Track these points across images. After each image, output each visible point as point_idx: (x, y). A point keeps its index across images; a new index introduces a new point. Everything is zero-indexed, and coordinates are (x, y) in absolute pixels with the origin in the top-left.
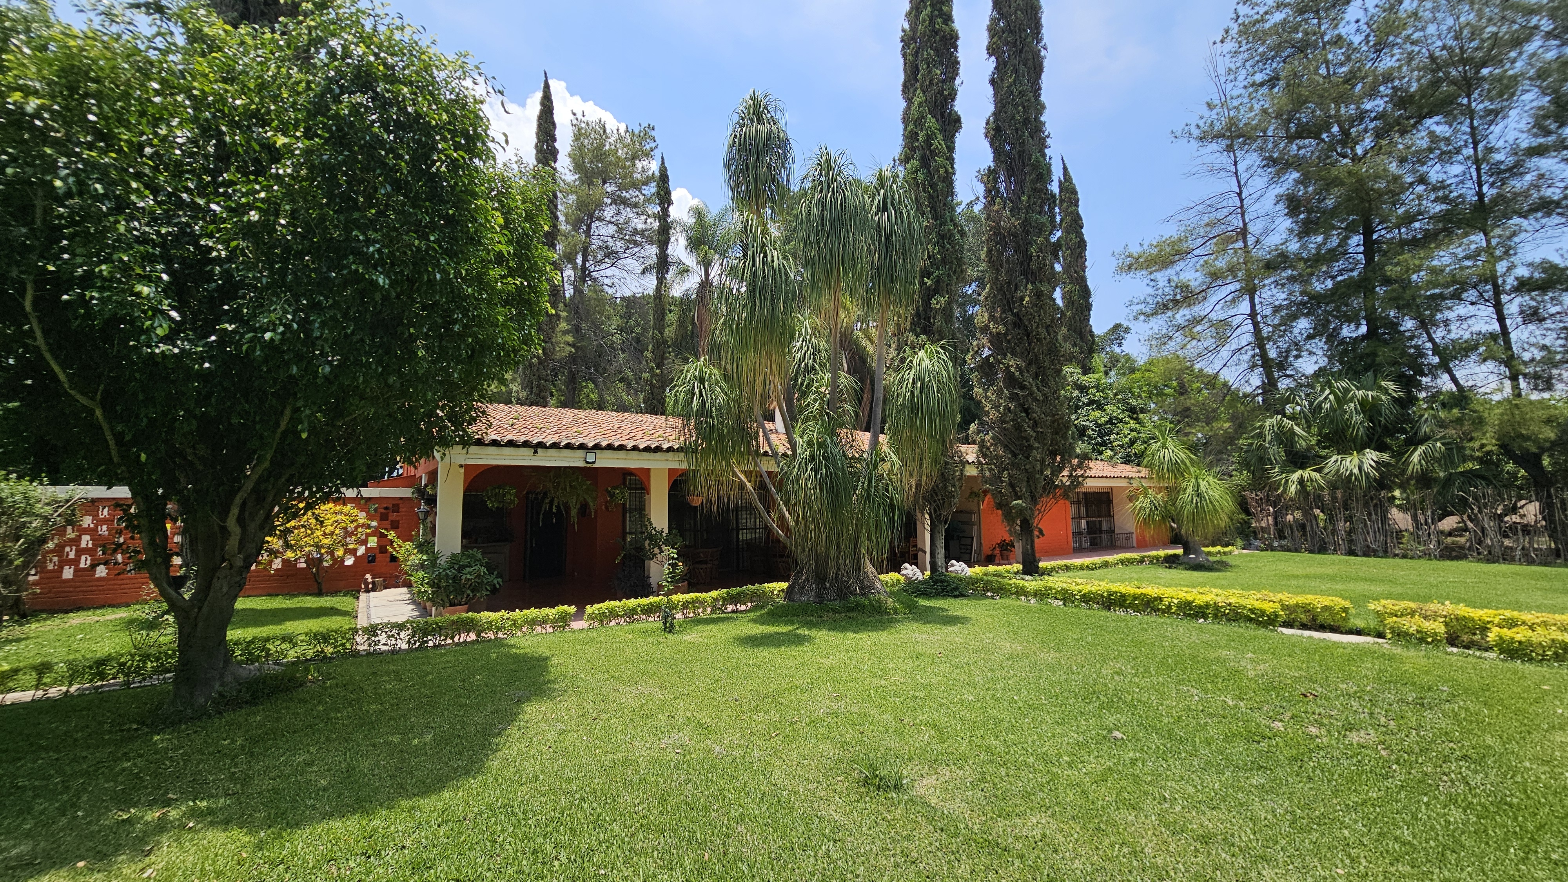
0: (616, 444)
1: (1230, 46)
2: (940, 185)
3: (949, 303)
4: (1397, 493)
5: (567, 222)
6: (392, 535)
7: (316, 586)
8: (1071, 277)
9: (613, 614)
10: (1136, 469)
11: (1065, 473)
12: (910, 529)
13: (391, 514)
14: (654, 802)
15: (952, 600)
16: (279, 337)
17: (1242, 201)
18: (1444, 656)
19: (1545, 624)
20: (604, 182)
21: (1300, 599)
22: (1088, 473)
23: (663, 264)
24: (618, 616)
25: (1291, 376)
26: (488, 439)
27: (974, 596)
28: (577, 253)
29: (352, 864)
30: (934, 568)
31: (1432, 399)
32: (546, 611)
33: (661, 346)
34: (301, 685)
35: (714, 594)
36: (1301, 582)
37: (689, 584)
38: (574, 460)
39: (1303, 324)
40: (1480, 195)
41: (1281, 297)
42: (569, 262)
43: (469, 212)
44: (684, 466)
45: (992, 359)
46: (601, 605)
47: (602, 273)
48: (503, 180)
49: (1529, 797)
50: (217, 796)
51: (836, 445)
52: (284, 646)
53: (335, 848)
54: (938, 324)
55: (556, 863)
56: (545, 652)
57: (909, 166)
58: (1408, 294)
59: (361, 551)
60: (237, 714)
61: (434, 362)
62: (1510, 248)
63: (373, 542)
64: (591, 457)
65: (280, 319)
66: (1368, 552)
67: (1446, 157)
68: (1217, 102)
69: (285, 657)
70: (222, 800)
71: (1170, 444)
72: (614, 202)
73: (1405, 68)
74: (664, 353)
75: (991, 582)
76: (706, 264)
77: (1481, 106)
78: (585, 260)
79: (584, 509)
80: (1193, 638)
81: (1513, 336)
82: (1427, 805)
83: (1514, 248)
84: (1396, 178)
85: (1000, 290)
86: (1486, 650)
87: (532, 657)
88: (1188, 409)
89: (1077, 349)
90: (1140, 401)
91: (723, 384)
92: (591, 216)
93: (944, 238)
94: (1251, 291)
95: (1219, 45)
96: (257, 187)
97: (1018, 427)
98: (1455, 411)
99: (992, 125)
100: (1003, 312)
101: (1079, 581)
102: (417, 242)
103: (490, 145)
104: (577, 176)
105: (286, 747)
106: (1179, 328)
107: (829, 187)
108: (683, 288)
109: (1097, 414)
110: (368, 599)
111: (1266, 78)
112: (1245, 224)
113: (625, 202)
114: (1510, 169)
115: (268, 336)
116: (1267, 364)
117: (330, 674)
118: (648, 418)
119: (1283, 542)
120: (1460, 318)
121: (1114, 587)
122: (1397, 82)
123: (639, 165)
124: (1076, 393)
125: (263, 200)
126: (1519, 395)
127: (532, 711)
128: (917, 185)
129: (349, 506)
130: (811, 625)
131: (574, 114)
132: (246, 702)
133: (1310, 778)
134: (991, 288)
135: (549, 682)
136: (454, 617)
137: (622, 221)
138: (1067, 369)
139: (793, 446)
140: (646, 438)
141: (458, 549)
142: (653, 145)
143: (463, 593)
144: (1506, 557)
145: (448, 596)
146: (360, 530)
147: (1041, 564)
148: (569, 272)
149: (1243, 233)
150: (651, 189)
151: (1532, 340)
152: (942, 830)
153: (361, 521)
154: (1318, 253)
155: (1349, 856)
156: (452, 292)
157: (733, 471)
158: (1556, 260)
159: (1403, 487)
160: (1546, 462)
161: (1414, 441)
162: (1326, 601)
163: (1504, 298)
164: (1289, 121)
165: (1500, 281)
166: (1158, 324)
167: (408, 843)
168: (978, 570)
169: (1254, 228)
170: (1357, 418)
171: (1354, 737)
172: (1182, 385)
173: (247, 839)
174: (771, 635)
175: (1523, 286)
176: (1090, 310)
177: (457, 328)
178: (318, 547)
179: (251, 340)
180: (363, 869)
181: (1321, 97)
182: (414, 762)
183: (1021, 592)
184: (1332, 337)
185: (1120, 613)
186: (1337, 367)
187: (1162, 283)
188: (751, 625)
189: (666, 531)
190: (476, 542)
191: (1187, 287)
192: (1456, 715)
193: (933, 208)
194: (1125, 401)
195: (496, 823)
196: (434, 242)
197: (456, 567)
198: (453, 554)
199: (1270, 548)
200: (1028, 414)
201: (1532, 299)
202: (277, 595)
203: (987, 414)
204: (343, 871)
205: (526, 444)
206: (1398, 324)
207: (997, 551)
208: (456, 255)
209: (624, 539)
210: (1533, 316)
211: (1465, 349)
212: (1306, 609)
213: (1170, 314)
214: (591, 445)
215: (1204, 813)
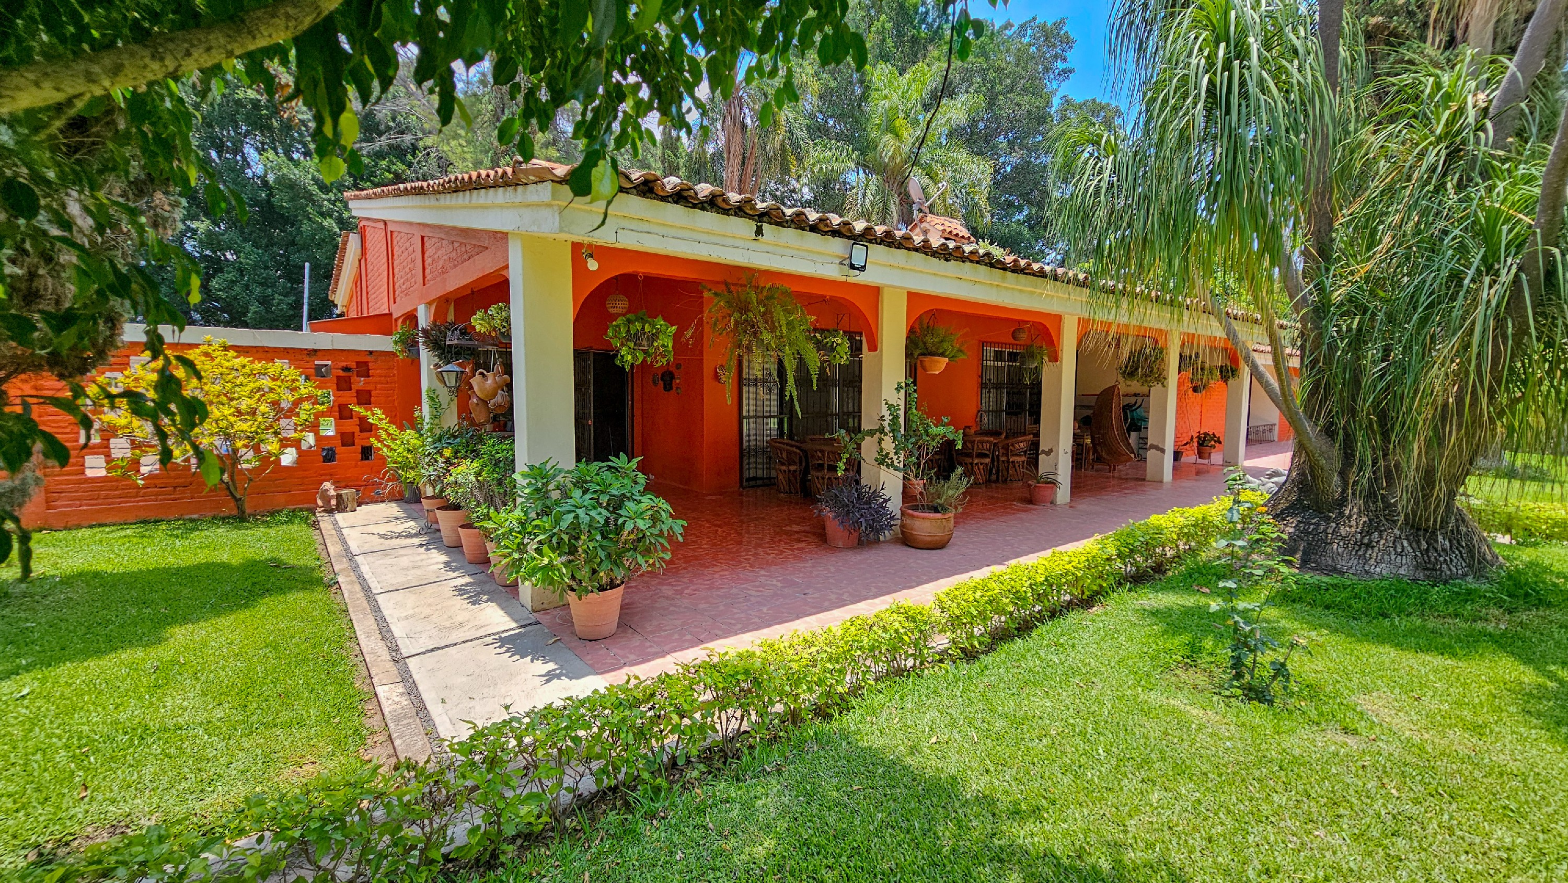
0: (898, 234)
6: (376, 416)
7: (232, 504)
13: (354, 378)
38: (824, 261)
59: (309, 441)
63: (329, 428)
64: (858, 257)
110: (334, 525)
146: (303, 405)
205: (742, 210)
214: (860, 228)
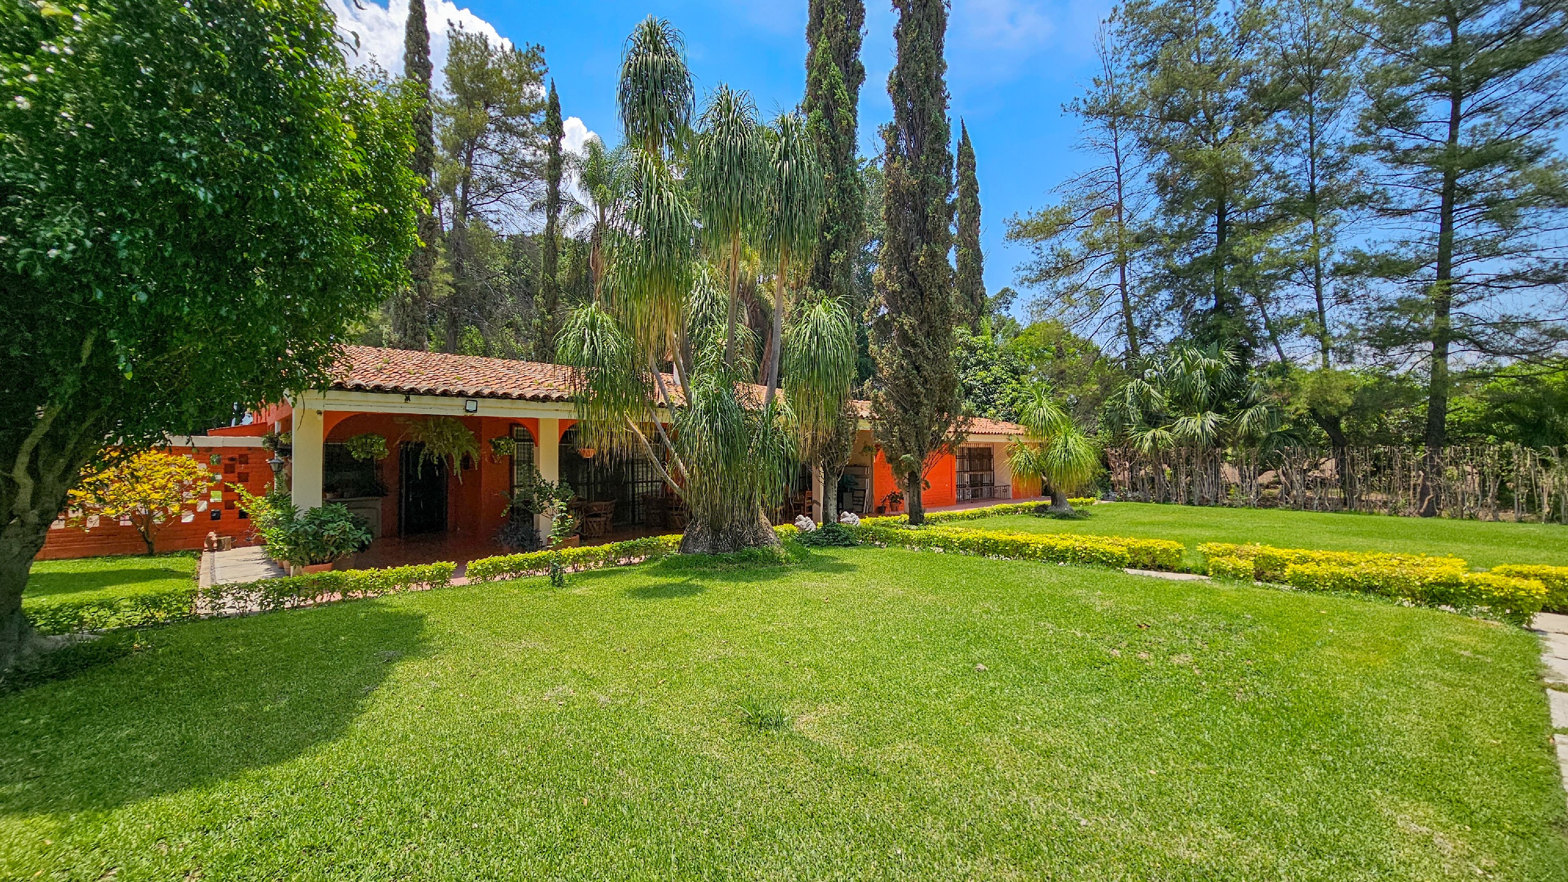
0: (500, 392)
1: (1117, 25)
2: (842, 138)
3: (848, 258)
4: (1229, 451)
5: (444, 147)
6: (239, 488)
7: (145, 546)
8: (965, 240)
9: (497, 569)
10: (1015, 426)
11: (951, 429)
12: (805, 482)
13: (237, 465)
14: (533, 752)
15: (842, 549)
16: (67, 256)
17: (1119, 176)
18: (1251, 589)
19: (1328, 560)
20: (487, 106)
21: (1143, 543)
22: (972, 429)
23: (554, 202)
24: (503, 571)
25: (1151, 344)
26: (350, 384)
27: (864, 546)
28: (456, 183)
29: (186, 841)
30: (826, 519)
31: (1261, 368)
32: (422, 567)
33: (552, 291)
34: (124, 655)
35: (607, 547)
36: (1147, 528)
37: (581, 538)
38: (454, 408)
39: (1164, 296)
40: (1313, 188)
41: (1147, 269)
42: (447, 193)
43: (313, 121)
44: (574, 416)
45: (887, 318)
46: (485, 560)
47: (485, 207)
48: (356, 89)
49: (1300, 702)
50: (13, 782)
51: (732, 397)
52: (101, 613)
53: (165, 825)
54: (836, 279)
55: (425, 820)
56: (418, 609)
57: (812, 115)
58: (1248, 274)
59: (202, 506)
60: (40, 689)
61: (276, 293)
62: (1331, 235)
63: (217, 497)
64: (471, 406)
65: (68, 235)
66: (1203, 502)
67: (1288, 149)
68: (1103, 79)
69: (104, 624)
70: (20, 786)
71: (1045, 403)
72: (499, 129)
73: (1262, 62)
74: (556, 298)
75: (880, 531)
76: (603, 204)
77: (1319, 105)
78: (465, 192)
79: (466, 461)
80: (1053, 579)
81: (1327, 315)
82: (1225, 712)
83: (1335, 237)
84: (1248, 165)
85: (897, 249)
86: (1283, 583)
87: (406, 616)
88: (1062, 372)
89: (968, 311)
90: (1022, 363)
91: (616, 332)
92: (472, 142)
93: (844, 192)
94: (1122, 263)
95: (1107, 23)
96: (25, 67)
97: (910, 384)
98: (1279, 379)
99: (895, 79)
100: (900, 270)
101: (959, 529)
102: (246, 152)
103: (338, 45)
104: (455, 96)
105: (106, 722)
106: (1059, 295)
107: (729, 129)
108: (578, 229)
109: (983, 374)
110: (213, 561)
111: (1147, 60)
112: (1121, 199)
113: (511, 130)
114: (1337, 164)
115: (53, 253)
116: (1131, 331)
117: (163, 641)
118: (537, 366)
119: (1136, 494)
120: (1288, 297)
121: (989, 535)
122: (1254, 76)
123: (527, 90)
124: (965, 353)
125: (33, 85)
126: (1328, 366)
127: (402, 670)
128: (820, 135)
129: (184, 457)
130: (704, 576)
131: (451, 25)
132: (53, 677)
133: (1137, 696)
134: (889, 247)
135: (424, 640)
136: (316, 576)
137: (507, 151)
138: (958, 330)
139: (688, 399)
140: (534, 387)
141: (318, 504)
142: (543, 68)
143: (325, 550)
144: (1307, 505)
145: (308, 554)
146: (199, 483)
147: (926, 515)
148: (447, 204)
149: (1119, 207)
150: (540, 118)
151: (1342, 319)
152: (817, 761)
153: (201, 474)
154: (1181, 231)
155: (1161, 759)
156: (295, 213)
157: (626, 423)
158: (1365, 249)
159: (1234, 445)
160: (1343, 424)
161: (1245, 405)
162: (1165, 544)
163: (1324, 281)
164: (1164, 103)
165: (1322, 265)
166: (1040, 291)
167: (255, 814)
168: (868, 521)
169: (1128, 204)
170: (1202, 383)
171: (1176, 660)
172: (1060, 349)
173: (52, 825)
174: (664, 586)
175: (1339, 270)
176: (981, 274)
177: (302, 255)
178: (146, 502)
179: (30, 256)
180: (199, 845)
181: (1191, 83)
182: (264, 729)
183: (905, 541)
184: (1186, 309)
185: (993, 558)
186: (1190, 336)
187: (1046, 252)
188: (644, 576)
189: (556, 484)
190: (342, 496)
191: (1068, 256)
192: (1255, 637)
193: (835, 161)
194: (1008, 362)
195: (358, 786)
196: (268, 153)
197: (317, 522)
198: (312, 509)
199: (1125, 499)
200: (919, 372)
201: (1345, 282)
202: (95, 557)
203: (881, 371)
204: (174, 849)
205: (396, 390)
206: (1240, 300)
207: (888, 503)
208: (297, 170)
209: (512, 494)
210: (1344, 298)
211: (1291, 324)
212: (1148, 552)
213: (1051, 282)
214: (471, 392)
215: (1048, 731)
